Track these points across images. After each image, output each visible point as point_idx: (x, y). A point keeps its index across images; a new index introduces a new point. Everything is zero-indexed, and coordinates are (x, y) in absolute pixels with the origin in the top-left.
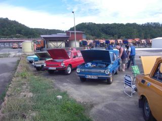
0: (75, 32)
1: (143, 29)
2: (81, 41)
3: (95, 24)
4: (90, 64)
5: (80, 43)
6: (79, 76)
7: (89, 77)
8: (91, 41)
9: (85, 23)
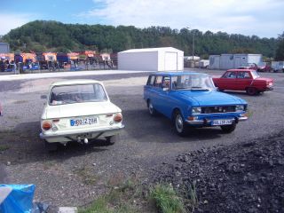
1: (145, 37)
3: (61, 24)
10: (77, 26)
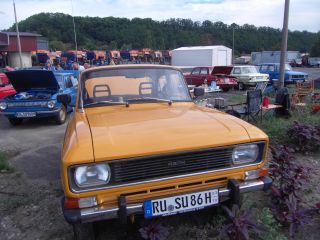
0: (18, 34)
1: (164, 31)
2: (34, 53)
3: (69, 17)
4: (23, 95)
5: (33, 59)
6: (6, 116)
7: (21, 115)
8: (58, 54)
9: (48, 14)
10: (87, 18)
